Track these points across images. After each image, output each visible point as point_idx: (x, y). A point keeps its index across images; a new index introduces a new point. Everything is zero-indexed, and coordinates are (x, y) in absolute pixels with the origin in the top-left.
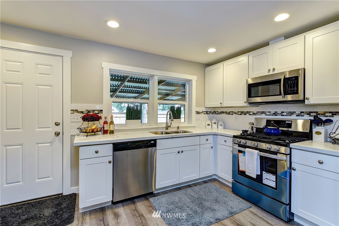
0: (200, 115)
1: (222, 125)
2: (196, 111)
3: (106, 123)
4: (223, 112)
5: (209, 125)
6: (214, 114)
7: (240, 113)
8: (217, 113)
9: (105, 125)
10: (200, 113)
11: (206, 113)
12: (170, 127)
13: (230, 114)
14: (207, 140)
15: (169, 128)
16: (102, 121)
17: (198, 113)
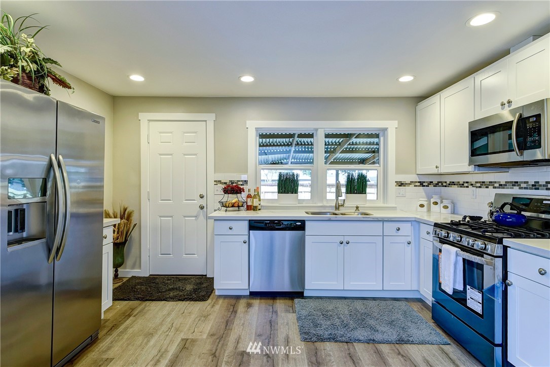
0: (406, 188)
1: (447, 207)
2: (396, 182)
3: (249, 196)
4: (453, 183)
5: (422, 206)
6: (440, 186)
7: (478, 185)
8: (444, 184)
9: (249, 199)
10: (407, 184)
11: (419, 184)
12: (343, 205)
13: (464, 187)
14: (398, 229)
15: (341, 208)
16: (244, 195)
17: (401, 184)
